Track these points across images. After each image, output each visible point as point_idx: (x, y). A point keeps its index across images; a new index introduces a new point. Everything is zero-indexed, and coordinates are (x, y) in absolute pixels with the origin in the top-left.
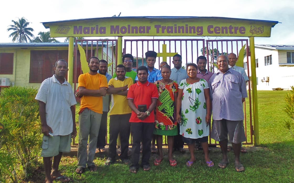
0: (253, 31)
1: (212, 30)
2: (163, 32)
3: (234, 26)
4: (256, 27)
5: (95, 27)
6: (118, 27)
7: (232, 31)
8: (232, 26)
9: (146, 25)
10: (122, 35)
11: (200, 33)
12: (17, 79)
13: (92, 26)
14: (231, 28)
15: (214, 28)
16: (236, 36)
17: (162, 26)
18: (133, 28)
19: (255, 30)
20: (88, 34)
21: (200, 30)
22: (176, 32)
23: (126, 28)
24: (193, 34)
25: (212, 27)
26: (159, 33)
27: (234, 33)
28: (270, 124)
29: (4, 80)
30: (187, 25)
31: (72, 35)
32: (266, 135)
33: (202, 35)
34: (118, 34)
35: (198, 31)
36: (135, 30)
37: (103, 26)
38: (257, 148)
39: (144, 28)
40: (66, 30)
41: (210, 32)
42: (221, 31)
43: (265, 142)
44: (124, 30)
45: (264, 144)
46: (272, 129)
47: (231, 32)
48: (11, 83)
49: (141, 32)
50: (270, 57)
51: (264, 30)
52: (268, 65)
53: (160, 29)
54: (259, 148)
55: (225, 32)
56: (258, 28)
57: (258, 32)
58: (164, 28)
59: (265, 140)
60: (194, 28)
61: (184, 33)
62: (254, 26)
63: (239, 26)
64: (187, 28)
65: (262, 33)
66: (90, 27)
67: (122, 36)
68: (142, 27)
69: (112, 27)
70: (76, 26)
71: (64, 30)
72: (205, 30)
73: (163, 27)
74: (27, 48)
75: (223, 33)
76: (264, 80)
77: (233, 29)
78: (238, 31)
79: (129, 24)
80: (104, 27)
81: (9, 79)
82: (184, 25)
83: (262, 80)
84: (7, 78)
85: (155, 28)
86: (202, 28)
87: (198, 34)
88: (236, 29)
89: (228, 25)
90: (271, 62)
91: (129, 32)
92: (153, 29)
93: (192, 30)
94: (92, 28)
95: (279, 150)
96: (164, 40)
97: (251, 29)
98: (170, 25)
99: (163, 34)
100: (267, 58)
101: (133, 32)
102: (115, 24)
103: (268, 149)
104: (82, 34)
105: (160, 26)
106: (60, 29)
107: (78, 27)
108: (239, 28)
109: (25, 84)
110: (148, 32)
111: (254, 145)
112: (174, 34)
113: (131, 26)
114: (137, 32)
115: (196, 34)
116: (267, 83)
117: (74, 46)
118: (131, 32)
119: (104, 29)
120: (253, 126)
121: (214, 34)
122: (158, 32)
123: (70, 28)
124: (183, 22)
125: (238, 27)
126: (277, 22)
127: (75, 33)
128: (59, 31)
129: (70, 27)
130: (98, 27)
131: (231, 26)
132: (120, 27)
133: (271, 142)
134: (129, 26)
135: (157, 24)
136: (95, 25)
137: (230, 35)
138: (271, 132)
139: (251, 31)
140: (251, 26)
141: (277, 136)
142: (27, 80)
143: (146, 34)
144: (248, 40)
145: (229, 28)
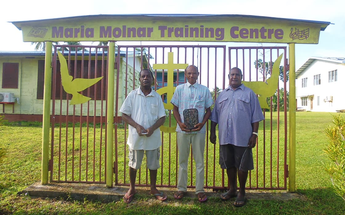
0: (294, 36)
1: (237, 33)
2: (170, 36)
3: (267, 27)
4: (298, 30)
5: (80, 28)
6: (109, 28)
7: (265, 35)
8: (265, 28)
9: (147, 25)
10: (115, 39)
11: (220, 37)
12: (23, 94)
13: (76, 27)
14: (263, 30)
15: (239, 30)
16: (270, 42)
17: (168, 27)
18: (130, 30)
19: (297, 34)
20: (70, 37)
21: (220, 33)
22: (187, 36)
23: (120, 29)
24: (210, 39)
25: (237, 29)
26: (164, 37)
27: (267, 37)
28: (317, 160)
29: (7, 95)
30: (202, 26)
31: (49, 39)
32: (309, 176)
33: (222, 41)
34: (110, 38)
35: (217, 35)
36: (132, 32)
37: (90, 27)
38: (291, 195)
39: (144, 29)
40: (42, 32)
41: (234, 36)
42: (249, 35)
43: (304, 187)
44: (117, 33)
45: (303, 190)
46: (318, 167)
47: (263, 37)
48: (15, 98)
49: (140, 36)
50: (336, 72)
51: (309, 34)
52: (332, 81)
53: (166, 32)
54: (293, 195)
55: (254, 37)
56: (302, 31)
57: (301, 37)
58: (170, 31)
59: (304, 184)
60: (212, 30)
61: (198, 37)
62: (296, 29)
63: (275, 27)
64: (202, 30)
65: (306, 38)
66: (74, 28)
67: (114, 41)
68: (141, 28)
69: (102, 29)
70: (56, 27)
71: (40, 32)
72: (227, 33)
73: (169, 29)
74: (34, 58)
75: (251, 37)
76: (327, 99)
77: (266, 32)
78: (273, 35)
79: (124, 25)
80: (91, 29)
81: (13, 94)
82: (198, 26)
83: (324, 99)
84: (11, 93)
85: (159, 30)
86: (222, 30)
87: (217, 39)
88: (270, 32)
89: (259, 27)
90: (336, 78)
91: (124, 36)
92: (156, 32)
93: (210, 33)
94: (76, 29)
95: (321, 199)
96: (171, 47)
97: (291, 33)
98: (179, 25)
99: (170, 39)
100: (331, 73)
101: (129, 36)
102: (106, 25)
103: (306, 198)
104: (63, 37)
105: (165, 28)
106: (35, 31)
107: (58, 29)
108: (274, 31)
109: (32, 100)
110: (149, 36)
111: (288, 191)
112: (184, 38)
113: (127, 27)
114: (134, 36)
115: (214, 39)
116: (331, 102)
117: (53, 55)
118: (127, 36)
119: (92, 30)
120: (288, 165)
121: (240, 39)
122: (163, 35)
123: (47, 30)
124: (197, 22)
125: (273, 29)
126: (328, 23)
127: (53, 36)
128: (34, 33)
129: (47, 28)
130: (84, 29)
131: (263, 28)
132: (112, 29)
133: (312, 188)
134: (124, 27)
135: (162, 24)
136: (80, 26)
137: (261, 40)
138: (316, 171)
139: (292, 36)
140: (292, 29)
141: (322, 179)
142: (34, 96)
143: (147, 38)
144: (286, 47)
145: (260, 30)
